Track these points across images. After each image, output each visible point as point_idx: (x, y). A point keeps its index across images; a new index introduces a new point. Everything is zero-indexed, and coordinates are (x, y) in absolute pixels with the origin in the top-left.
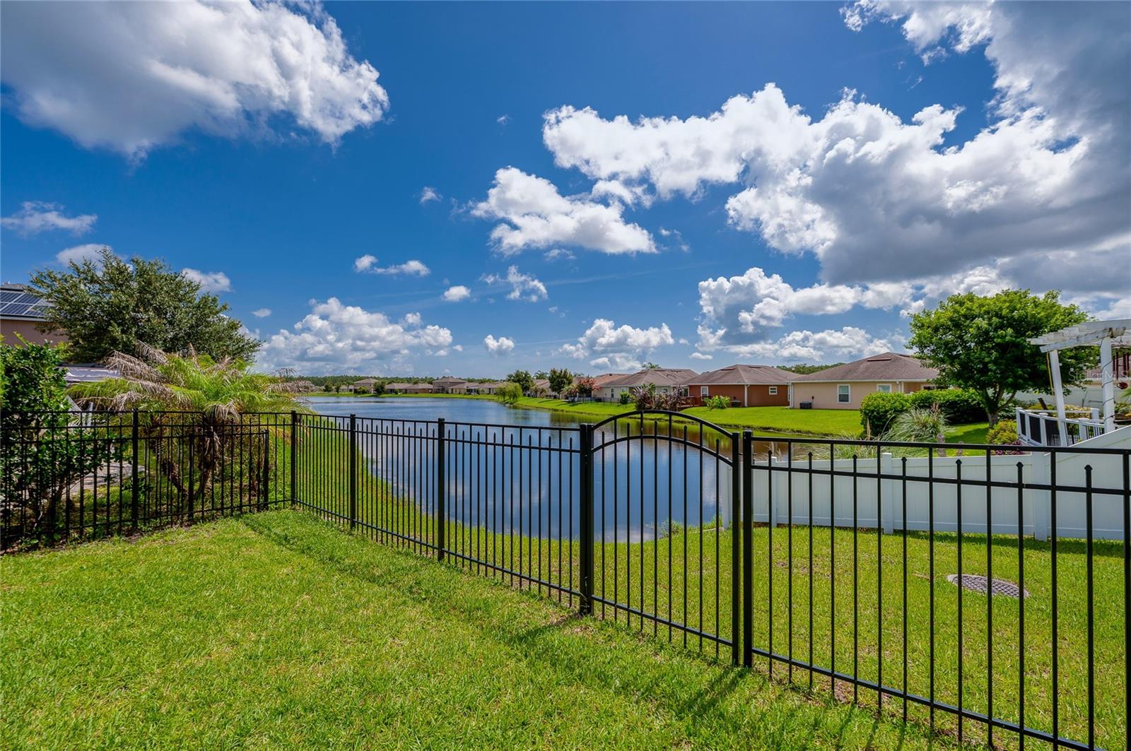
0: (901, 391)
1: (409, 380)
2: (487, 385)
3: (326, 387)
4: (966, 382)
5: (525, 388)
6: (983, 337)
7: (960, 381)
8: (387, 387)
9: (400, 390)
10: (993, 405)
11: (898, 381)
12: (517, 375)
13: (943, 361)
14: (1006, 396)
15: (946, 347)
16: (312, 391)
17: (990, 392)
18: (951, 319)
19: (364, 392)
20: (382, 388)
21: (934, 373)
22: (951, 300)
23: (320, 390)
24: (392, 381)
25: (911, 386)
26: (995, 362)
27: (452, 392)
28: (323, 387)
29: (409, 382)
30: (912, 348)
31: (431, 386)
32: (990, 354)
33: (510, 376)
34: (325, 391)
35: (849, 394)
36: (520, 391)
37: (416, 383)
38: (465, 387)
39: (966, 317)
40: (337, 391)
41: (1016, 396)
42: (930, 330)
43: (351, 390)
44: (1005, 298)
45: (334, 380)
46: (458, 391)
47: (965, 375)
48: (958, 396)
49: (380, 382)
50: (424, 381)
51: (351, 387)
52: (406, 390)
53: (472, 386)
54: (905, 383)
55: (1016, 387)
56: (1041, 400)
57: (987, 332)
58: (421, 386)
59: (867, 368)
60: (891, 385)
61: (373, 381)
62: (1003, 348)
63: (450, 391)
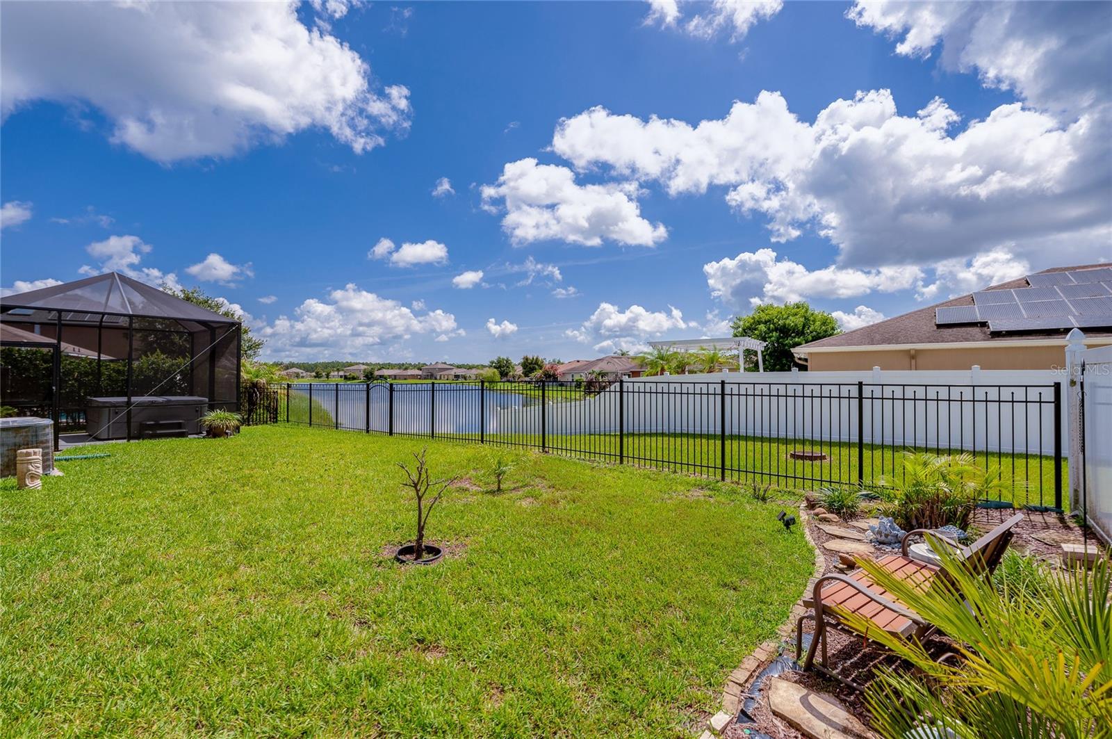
1: (400, 366)
2: (474, 371)
3: (317, 373)
5: (504, 374)
8: (377, 373)
9: (390, 376)
12: (499, 362)
16: (303, 377)
19: (354, 378)
20: (372, 374)
23: (311, 376)
24: (382, 367)
27: (440, 378)
28: (314, 374)
29: (399, 369)
31: (420, 373)
33: (492, 362)
34: (315, 377)
36: (498, 377)
37: (406, 369)
38: (453, 373)
40: (327, 377)
43: (341, 377)
45: (326, 366)
46: (446, 377)
49: (369, 368)
50: (415, 366)
51: (341, 373)
52: (395, 376)
53: (460, 372)
58: (410, 372)
61: (363, 367)
63: (438, 377)
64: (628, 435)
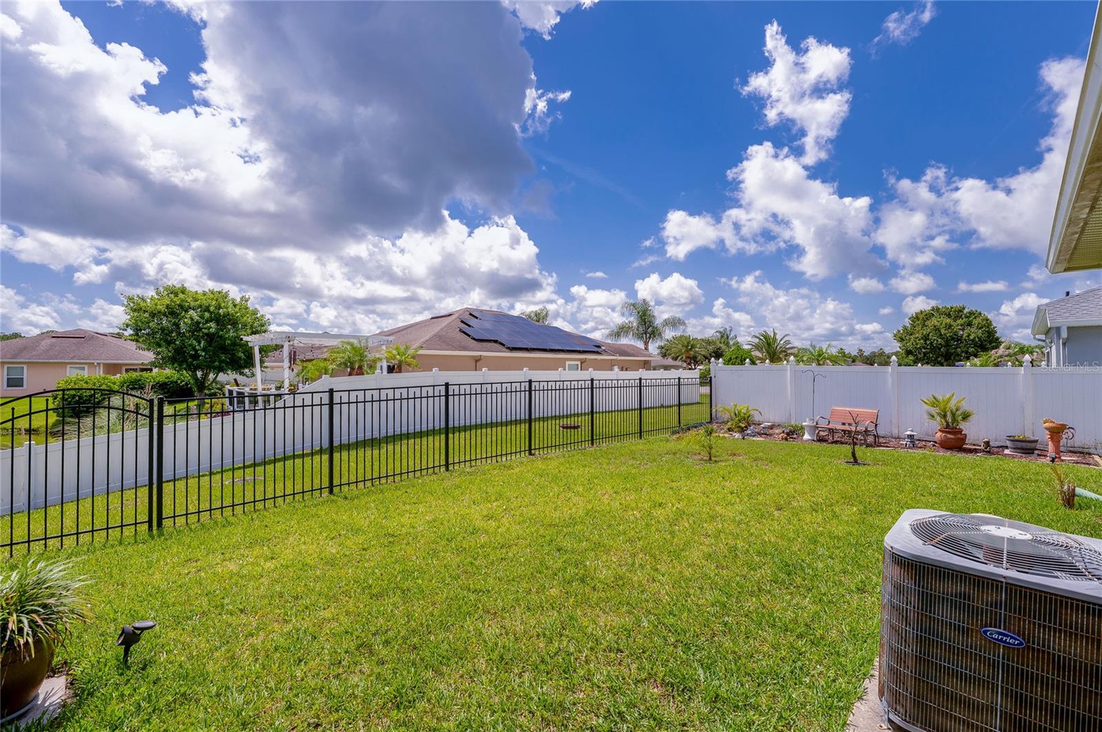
0: (99, 373)
4: (180, 365)
6: (196, 327)
7: (176, 365)
10: (201, 385)
11: (96, 362)
13: (159, 345)
14: (211, 376)
15: (163, 332)
17: (199, 374)
18: (168, 306)
21: (149, 356)
22: (166, 289)
25: (112, 368)
26: (203, 350)
30: (126, 330)
32: (199, 343)
35: (25, 377)
39: (181, 306)
41: (218, 379)
42: (146, 315)
44: (212, 296)
47: (179, 358)
48: (168, 378)
54: (104, 364)
55: (220, 369)
56: (235, 380)
57: (198, 323)
59: (52, 346)
60: (86, 367)
62: (210, 337)
64: (341, 447)
